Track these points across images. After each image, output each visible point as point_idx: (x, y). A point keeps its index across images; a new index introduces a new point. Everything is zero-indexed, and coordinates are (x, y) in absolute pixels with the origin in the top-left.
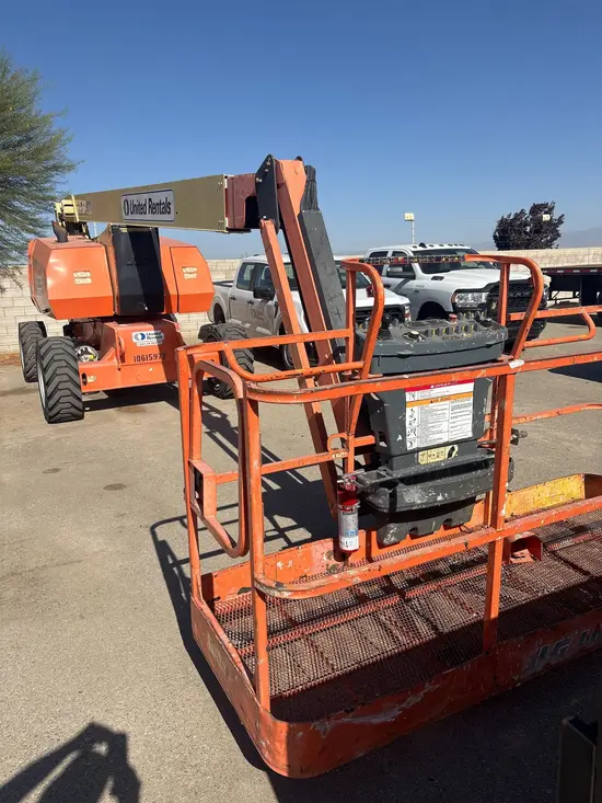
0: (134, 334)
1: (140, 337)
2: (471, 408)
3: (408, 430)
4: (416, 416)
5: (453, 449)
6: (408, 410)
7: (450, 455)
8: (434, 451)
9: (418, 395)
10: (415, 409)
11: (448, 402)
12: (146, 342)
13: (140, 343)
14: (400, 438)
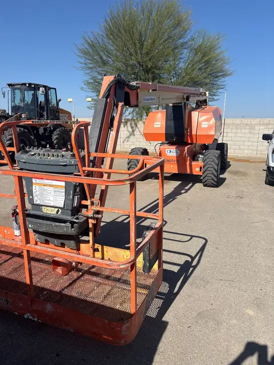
0: (167, 150)
1: (169, 152)
2: (64, 194)
3: (34, 195)
4: (37, 189)
5: (58, 211)
6: (34, 186)
7: (57, 213)
8: (49, 208)
9: (38, 181)
10: (37, 186)
11: (52, 188)
12: (171, 154)
13: (169, 154)
14: (31, 197)
